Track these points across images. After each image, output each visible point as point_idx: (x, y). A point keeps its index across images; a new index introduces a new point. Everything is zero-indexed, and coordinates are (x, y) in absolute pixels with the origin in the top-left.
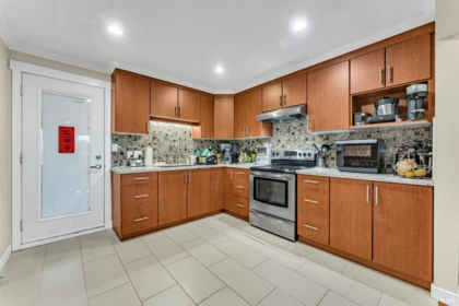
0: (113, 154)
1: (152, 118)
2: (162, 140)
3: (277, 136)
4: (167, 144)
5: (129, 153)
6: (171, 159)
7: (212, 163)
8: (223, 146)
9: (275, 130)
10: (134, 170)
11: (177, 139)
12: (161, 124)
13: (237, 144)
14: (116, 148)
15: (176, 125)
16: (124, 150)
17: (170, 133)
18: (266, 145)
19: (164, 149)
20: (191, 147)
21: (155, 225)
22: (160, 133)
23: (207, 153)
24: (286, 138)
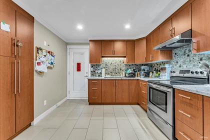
0: (91, 71)
1: (102, 57)
2: (109, 66)
3: (175, 59)
4: (112, 67)
5: (97, 71)
6: (113, 74)
7: (132, 76)
8: (143, 67)
9: (174, 55)
10: (97, 78)
11: (116, 65)
12: (109, 58)
13: (151, 66)
14: (92, 69)
15: (116, 59)
16: (95, 70)
17: (113, 63)
18: (167, 66)
19: (110, 70)
20: (124, 68)
21: (100, 102)
22: (109, 63)
23: (130, 71)
24: (182, 60)
